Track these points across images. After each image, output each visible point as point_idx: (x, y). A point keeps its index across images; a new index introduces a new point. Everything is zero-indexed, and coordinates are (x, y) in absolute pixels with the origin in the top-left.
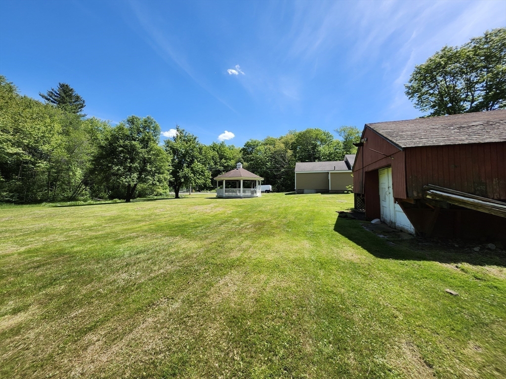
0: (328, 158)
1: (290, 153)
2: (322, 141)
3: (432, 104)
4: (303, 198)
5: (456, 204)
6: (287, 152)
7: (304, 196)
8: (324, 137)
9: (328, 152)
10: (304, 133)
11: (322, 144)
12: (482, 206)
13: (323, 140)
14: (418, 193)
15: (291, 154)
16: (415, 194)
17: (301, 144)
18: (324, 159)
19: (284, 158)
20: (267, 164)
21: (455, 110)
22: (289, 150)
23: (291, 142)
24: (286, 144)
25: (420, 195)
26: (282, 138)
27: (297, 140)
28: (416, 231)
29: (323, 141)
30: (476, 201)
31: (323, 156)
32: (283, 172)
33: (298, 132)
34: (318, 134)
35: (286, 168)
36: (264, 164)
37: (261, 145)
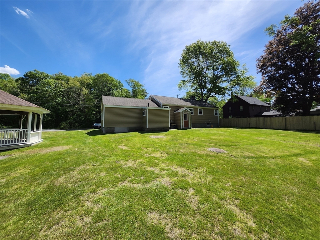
6: (82, 90)
19: (79, 95)
20: (57, 99)
24: (82, 83)
36: (54, 98)
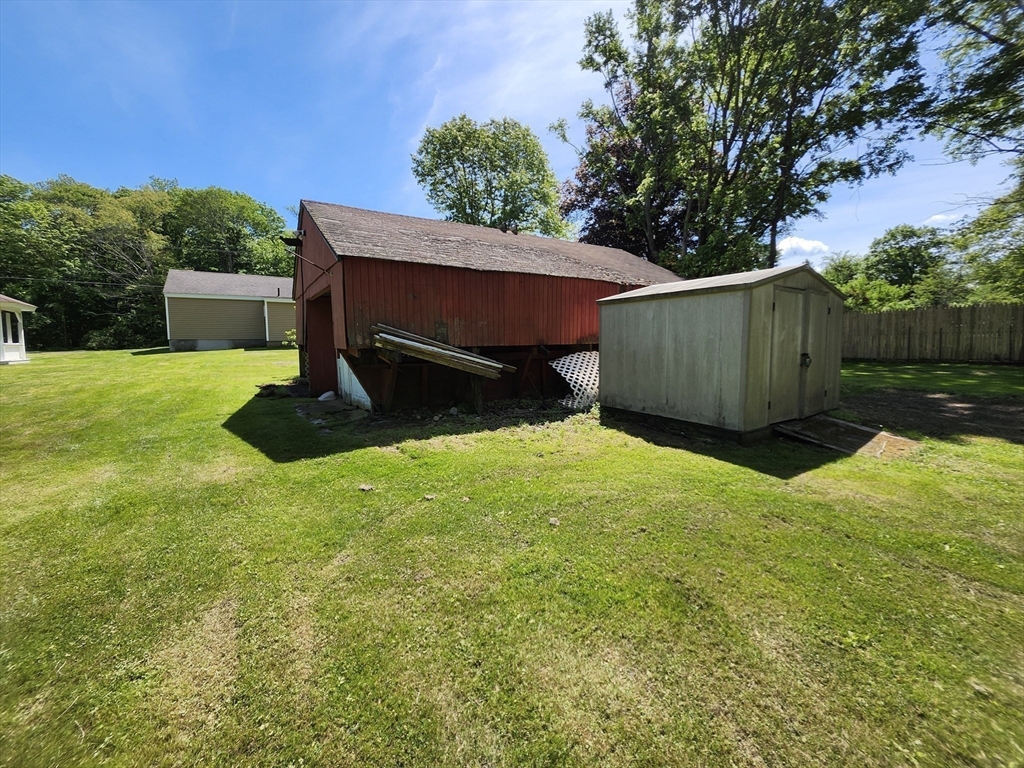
0: (272, 270)
1: (156, 242)
2: (256, 225)
3: (449, 202)
4: (187, 360)
5: (413, 355)
6: (144, 237)
7: (191, 357)
8: (260, 217)
9: (270, 256)
10: (200, 196)
11: (256, 233)
12: (441, 356)
13: (258, 224)
14: (364, 339)
15: (161, 246)
16: (360, 341)
17: (194, 223)
18: (262, 269)
19: (133, 252)
20: (64, 265)
21: (473, 220)
22: (152, 234)
23: (159, 211)
24: (142, 213)
25: (367, 341)
26: (124, 193)
27: (179, 209)
28: (372, 406)
29: (259, 229)
30: (436, 349)
31: (258, 263)
32: (135, 294)
33: (183, 187)
34: (243, 207)
35: (145, 281)
36: (52, 261)
37: (31, 199)
